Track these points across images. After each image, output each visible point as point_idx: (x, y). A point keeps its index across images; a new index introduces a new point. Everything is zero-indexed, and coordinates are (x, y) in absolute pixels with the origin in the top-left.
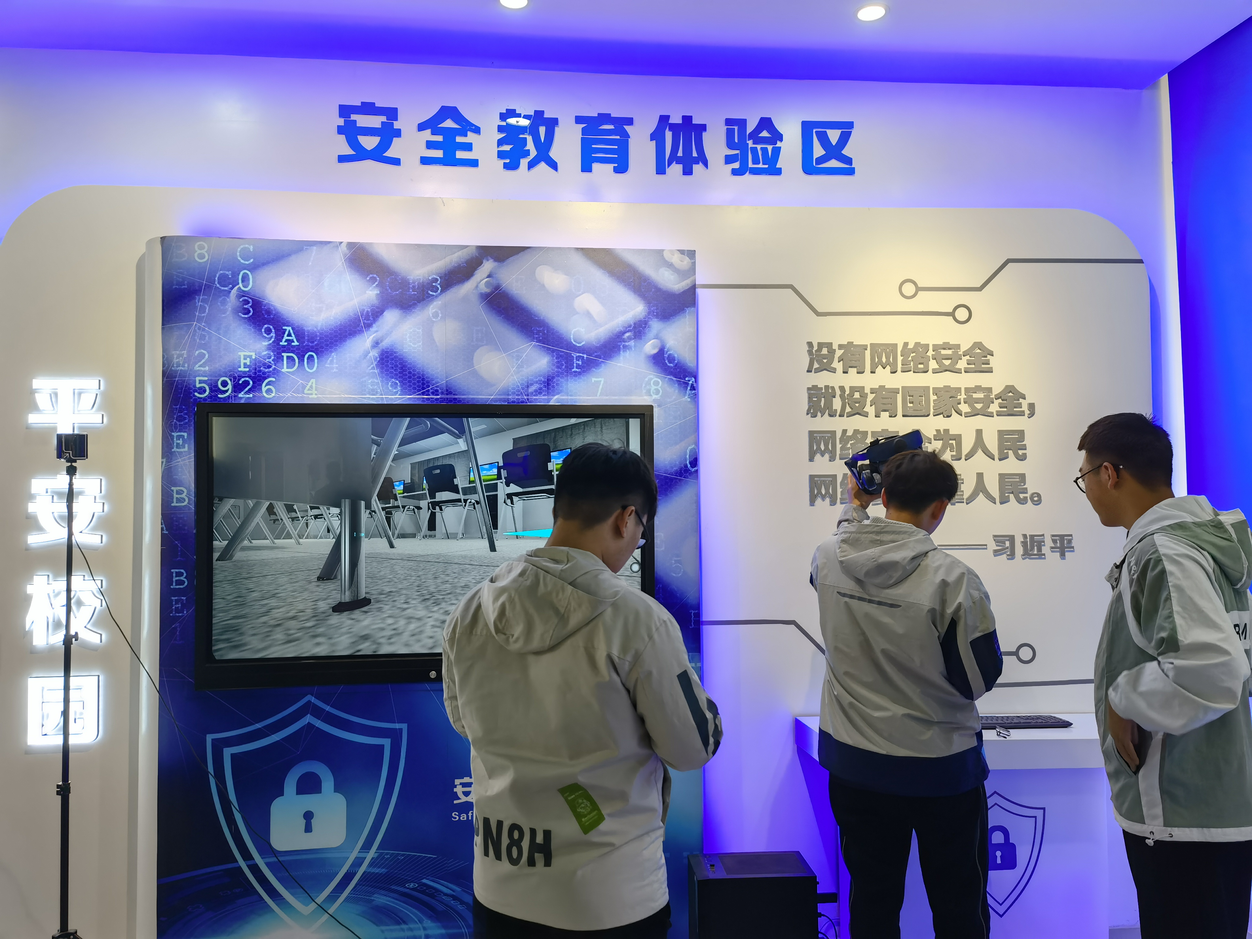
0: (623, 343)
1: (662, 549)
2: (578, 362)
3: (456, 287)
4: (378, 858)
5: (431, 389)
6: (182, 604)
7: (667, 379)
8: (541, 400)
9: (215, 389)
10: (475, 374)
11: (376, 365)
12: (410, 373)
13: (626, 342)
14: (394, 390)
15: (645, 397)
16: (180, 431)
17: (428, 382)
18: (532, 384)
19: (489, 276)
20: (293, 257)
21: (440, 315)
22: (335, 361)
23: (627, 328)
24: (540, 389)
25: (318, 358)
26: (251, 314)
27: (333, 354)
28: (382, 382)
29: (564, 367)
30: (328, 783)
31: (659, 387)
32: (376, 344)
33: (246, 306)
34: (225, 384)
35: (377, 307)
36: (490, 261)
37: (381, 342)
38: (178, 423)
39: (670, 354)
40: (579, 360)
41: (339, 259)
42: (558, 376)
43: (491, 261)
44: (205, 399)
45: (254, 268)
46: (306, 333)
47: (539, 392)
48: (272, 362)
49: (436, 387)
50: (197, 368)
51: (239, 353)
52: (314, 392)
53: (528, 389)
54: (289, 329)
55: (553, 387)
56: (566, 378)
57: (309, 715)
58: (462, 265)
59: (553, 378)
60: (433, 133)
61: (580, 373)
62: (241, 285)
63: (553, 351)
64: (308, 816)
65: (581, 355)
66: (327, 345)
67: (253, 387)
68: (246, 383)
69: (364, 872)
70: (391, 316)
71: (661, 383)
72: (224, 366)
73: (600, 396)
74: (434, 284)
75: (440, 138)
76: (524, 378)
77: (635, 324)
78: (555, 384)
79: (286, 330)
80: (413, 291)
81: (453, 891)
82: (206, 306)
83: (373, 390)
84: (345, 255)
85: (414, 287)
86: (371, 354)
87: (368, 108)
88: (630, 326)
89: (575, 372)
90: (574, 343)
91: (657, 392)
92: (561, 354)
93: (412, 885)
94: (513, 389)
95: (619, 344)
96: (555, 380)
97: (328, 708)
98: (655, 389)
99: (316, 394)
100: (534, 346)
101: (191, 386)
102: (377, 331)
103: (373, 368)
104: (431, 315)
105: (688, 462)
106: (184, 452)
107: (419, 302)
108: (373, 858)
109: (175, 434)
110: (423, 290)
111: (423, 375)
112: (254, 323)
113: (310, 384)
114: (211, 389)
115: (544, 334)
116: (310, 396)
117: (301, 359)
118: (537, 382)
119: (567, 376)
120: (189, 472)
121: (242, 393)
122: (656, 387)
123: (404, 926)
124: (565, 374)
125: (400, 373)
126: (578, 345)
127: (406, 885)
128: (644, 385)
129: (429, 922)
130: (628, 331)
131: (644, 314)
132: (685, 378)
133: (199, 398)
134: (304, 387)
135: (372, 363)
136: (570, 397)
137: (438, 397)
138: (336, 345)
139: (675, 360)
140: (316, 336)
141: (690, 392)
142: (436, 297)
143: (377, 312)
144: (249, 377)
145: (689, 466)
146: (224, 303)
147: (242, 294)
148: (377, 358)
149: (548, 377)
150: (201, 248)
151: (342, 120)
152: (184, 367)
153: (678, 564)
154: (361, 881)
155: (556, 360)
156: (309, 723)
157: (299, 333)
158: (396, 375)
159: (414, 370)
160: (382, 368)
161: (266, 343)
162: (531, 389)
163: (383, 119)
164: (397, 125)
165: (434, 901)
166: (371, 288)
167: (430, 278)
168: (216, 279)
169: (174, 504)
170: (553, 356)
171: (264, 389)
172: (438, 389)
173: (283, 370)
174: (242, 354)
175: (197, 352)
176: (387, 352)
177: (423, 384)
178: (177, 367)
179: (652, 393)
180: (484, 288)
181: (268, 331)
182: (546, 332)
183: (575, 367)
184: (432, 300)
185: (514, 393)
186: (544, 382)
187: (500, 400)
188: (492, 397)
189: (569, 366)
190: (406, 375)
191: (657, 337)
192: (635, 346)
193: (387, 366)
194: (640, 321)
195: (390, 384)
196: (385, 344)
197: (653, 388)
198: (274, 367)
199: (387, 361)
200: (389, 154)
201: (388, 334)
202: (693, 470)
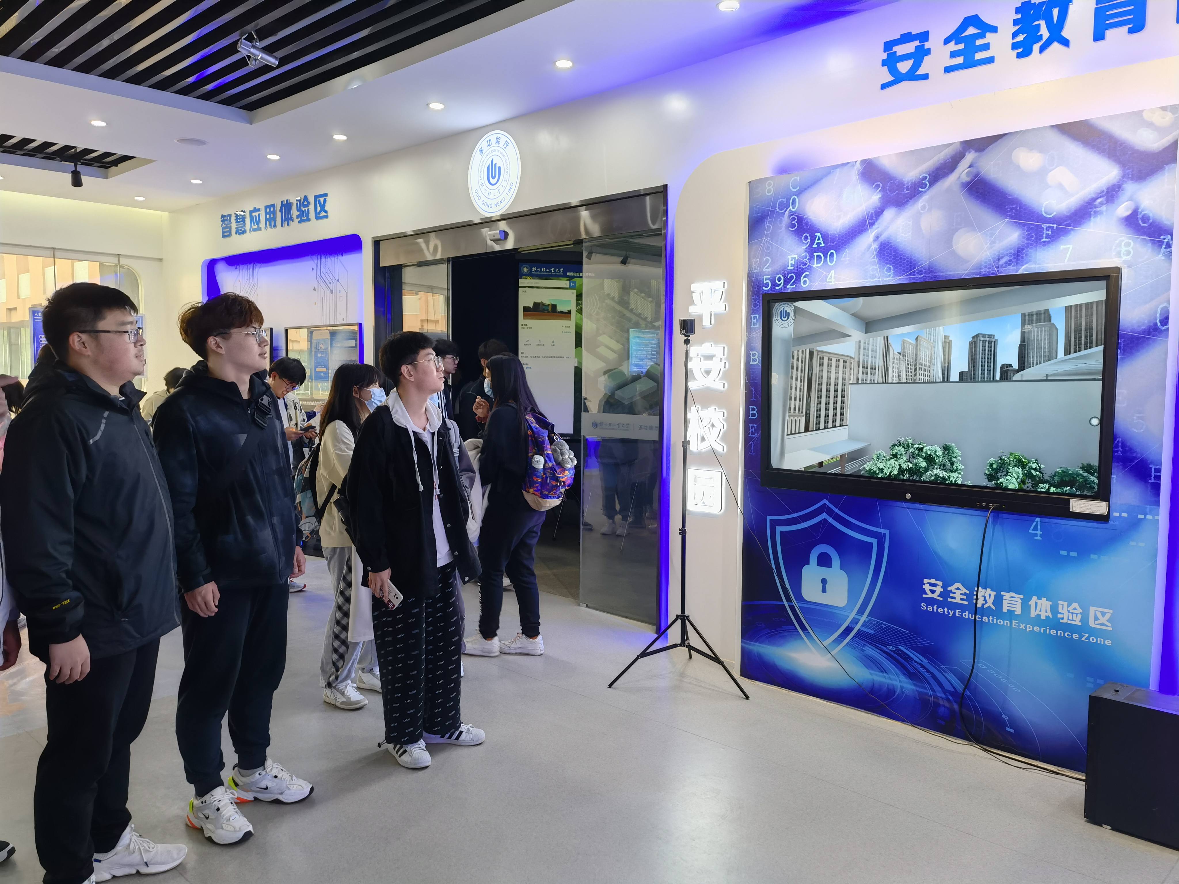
0: (1094, 209)
1: (1123, 405)
2: (1047, 232)
3: (942, 180)
4: (867, 622)
5: (917, 270)
6: (755, 429)
7: (1139, 239)
8: (1010, 271)
9: (774, 284)
10: (954, 253)
11: (876, 255)
12: (901, 258)
13: (1097, 208)
14: (889, 274)
15: (1115, 259)
16: (755, 314)
17: (915, 264)
18: (1002, 257)
19: (970, 166)
20: (824, 180)
21: (927, 207)
22: (847, 255)
23: (1099, 194)
24: (1010, 260)
25: (836, 254)
26: (796, 227)
27: (846, 250)
28: (880, 268)
29: (1033, 238)
30: (836, 561)
31: (1130, 249)
32: (877, 238)
33: (793, 222)
34: (779, 279)
35: (879, 208)
36: (971, 153)
37: (881, 236)
38: (754, 308)
39: (1145, 214)
40: (1048, 231)
41: (854, 174)
42: (1027, 247)
43: (973, 152)
44: (768, 291)
45: (799, 193)
46: (829, 236)
47: (1009, 263)
48: (808, 261)
49: (921, 268)
50: (764, 270)
51: (788, 257)
52: (833, 280)
53: (999, 262)
54: (818, 234)
55: (1022, 257)
56: (1035, 248)
57: (825, 513)
58: (948, 161)
59: (1023, 249)
60: (956, 44)
61: (1048, 243)
62: (791, 207)
63: (1024, 225)
64: (824, 581)
65: (1051, 225)
66: (843, 243)
67: (796, 280)
68: (792, 277)
69: (859, 629)
70: (889, 214)
71: (1132, 244)
72: (779, 267)
73: (1067, 262)
74: (924, 182)
75: (961, 46)
76: (995, 252)
77: (1108, 189)
78: (1024, 255)
79: (817, 236)
80: (907, 191)
81: (922, 661)
82: (771, 225)
83: (873, 275)
84: (858, 171)
85: (908, 187)
86: (873, 247)
87: (906, 38)
88: (1103, 192)
89: (1044, 242)
90: (1045, 215)
91: (1128, 253)
92: (1031, 226)
93: (891, 648)
94: (985, 263)
95: (1090, 210)
96: (1024, 251)
97: (836, 510)
98: (1126, 251)
99: (834, 282)
100: (1007, 222)
101: (761, 283)
102: (878, 228)
103: (874, 258)
104: (920, 208)
105: (1158, 321)
106: (757, 327)
107: (911, 198)
108: (865, 621)
109: (752, 316)
110: (915, 189)
111: (911, 259)
112: (798, 234)
113: (830, 274)
114: (772, 284)
115: (1016, 210)
116: (830, 284)
117: (825, 257)
118: (1007, 255)
119: (1036, 246)
120: (759, 342)
121: (789, 285)
122: (1127, 249)
123: (885, 674)
124: (1035, 244)
125: (893, 259)
126: (1049, 216)
127: (888, 647)
128: (1114, 248)
129: (904, 677)
130: (1100, 197)
131: (1118, 178)
132: (1160, 237)
133: (765, 290)
134: (827, 277)
135: (873, 254)
136: (1037, 266)
137: (922, 276)
138: (849, 243)
139: (1149, 220)
140: (836, 237)
141: (1165, 250)
142: (925, 192)
143: (879, 212)
144: (793, 273)
145: (1159, 324)
146: (781, 222)
147: (792, 213)
148: (877, 249)
149: (1018, 249)
150: (769, 185)
151: (886, 54)
152: (758, 270)
153: (1140, 421)
154: (857, 635)
155: (1027, 233)
156: (825, 518)
157: (825, 237)
158: (890, 261)
159: (904, 256)
160: (880, 257)
161: (804, 247)
162: (1002, 262)
163: (917, 43)
164: (927, 45)
165: (906, 663)
166: (875, 194)
167: (921, 177)
168: (777, 205)
169: (751, 363)
170: (1024, 230)
171: (802, 281)
172: (922, 269)
173: (814, 266)
174: (790, 257)
175: (765, 259)
176: (884, 244)
177: (911, 266)
178: (754, 270)
179: (1122, 255)
180: (965, 178)
181: (806, 238)
182: (1018, 208)
183: (1044, 237)
184: (922, 196)
185: (986, 267)
186: (1014, 254)
187: (973, 274)
188: (967, 272)
189: (1039, 237)
190: (898, 260)
191: (1130, 199)
192: (1107, 210)
193: (884, 255)
194: (1114, 185)
195: (886, 269)
196: (882, 238)
197: (1124, 249)
198: (808, 264)
199: (884, 251)
200: (921, 71)
201: (887, 227)
202: (1164, 328)
